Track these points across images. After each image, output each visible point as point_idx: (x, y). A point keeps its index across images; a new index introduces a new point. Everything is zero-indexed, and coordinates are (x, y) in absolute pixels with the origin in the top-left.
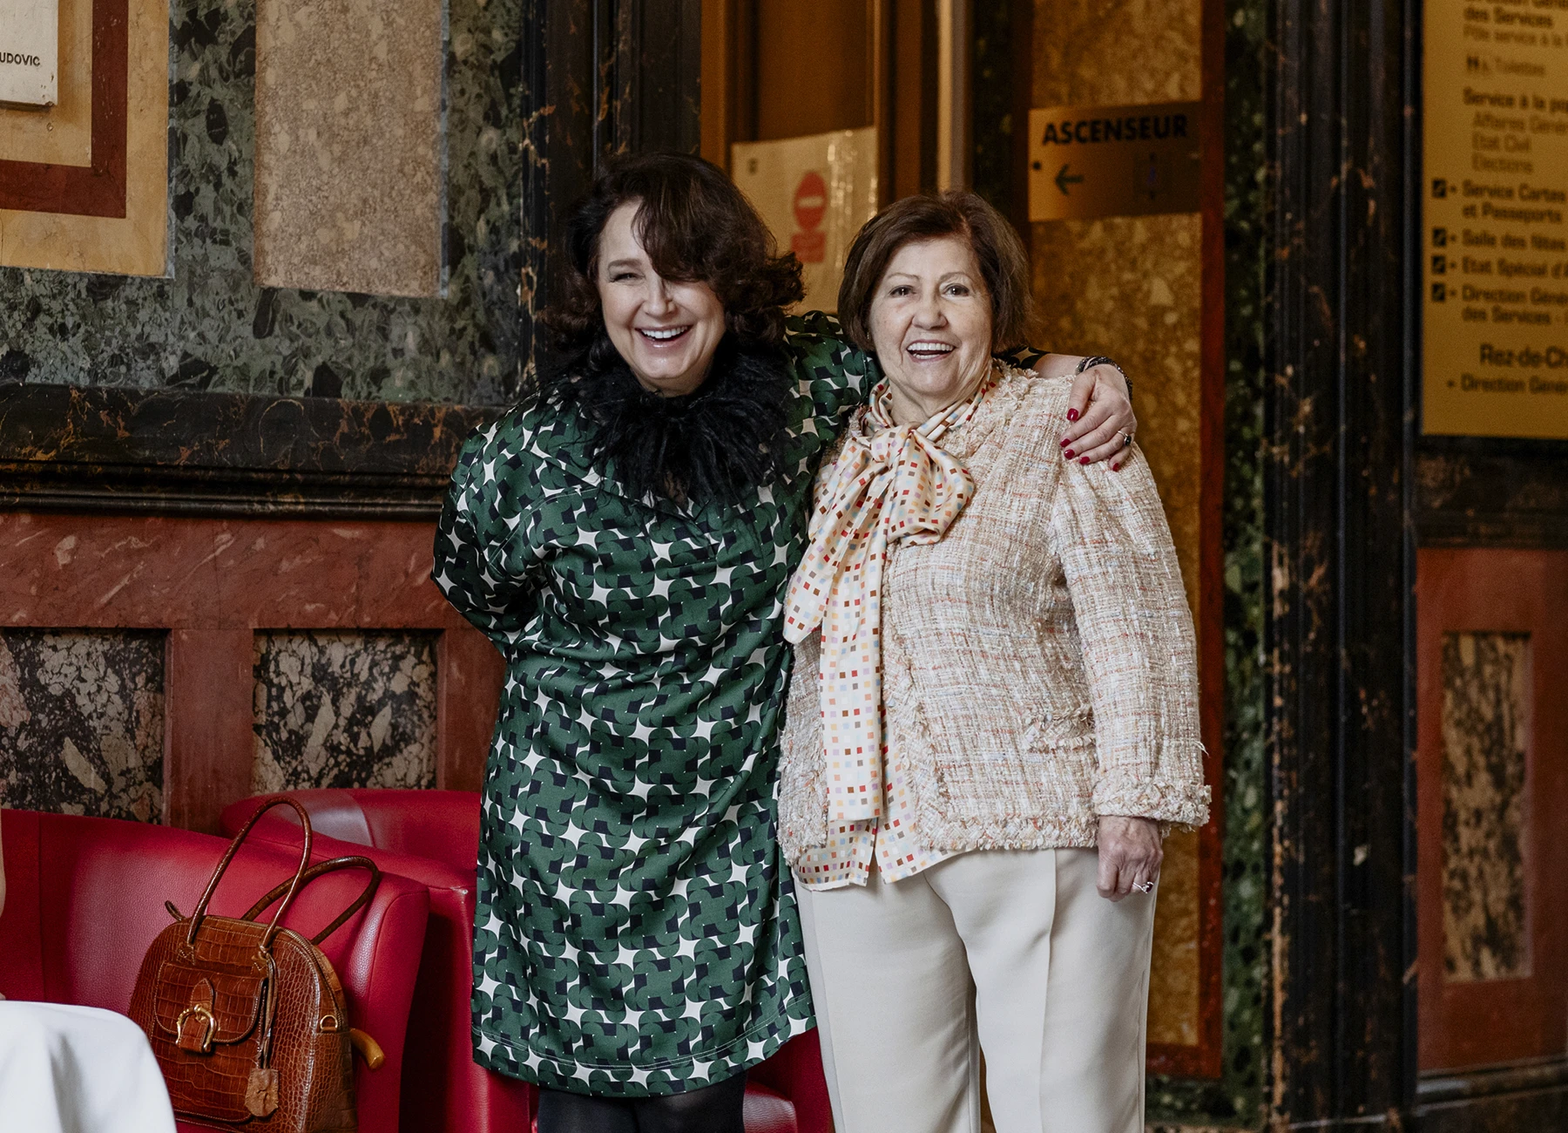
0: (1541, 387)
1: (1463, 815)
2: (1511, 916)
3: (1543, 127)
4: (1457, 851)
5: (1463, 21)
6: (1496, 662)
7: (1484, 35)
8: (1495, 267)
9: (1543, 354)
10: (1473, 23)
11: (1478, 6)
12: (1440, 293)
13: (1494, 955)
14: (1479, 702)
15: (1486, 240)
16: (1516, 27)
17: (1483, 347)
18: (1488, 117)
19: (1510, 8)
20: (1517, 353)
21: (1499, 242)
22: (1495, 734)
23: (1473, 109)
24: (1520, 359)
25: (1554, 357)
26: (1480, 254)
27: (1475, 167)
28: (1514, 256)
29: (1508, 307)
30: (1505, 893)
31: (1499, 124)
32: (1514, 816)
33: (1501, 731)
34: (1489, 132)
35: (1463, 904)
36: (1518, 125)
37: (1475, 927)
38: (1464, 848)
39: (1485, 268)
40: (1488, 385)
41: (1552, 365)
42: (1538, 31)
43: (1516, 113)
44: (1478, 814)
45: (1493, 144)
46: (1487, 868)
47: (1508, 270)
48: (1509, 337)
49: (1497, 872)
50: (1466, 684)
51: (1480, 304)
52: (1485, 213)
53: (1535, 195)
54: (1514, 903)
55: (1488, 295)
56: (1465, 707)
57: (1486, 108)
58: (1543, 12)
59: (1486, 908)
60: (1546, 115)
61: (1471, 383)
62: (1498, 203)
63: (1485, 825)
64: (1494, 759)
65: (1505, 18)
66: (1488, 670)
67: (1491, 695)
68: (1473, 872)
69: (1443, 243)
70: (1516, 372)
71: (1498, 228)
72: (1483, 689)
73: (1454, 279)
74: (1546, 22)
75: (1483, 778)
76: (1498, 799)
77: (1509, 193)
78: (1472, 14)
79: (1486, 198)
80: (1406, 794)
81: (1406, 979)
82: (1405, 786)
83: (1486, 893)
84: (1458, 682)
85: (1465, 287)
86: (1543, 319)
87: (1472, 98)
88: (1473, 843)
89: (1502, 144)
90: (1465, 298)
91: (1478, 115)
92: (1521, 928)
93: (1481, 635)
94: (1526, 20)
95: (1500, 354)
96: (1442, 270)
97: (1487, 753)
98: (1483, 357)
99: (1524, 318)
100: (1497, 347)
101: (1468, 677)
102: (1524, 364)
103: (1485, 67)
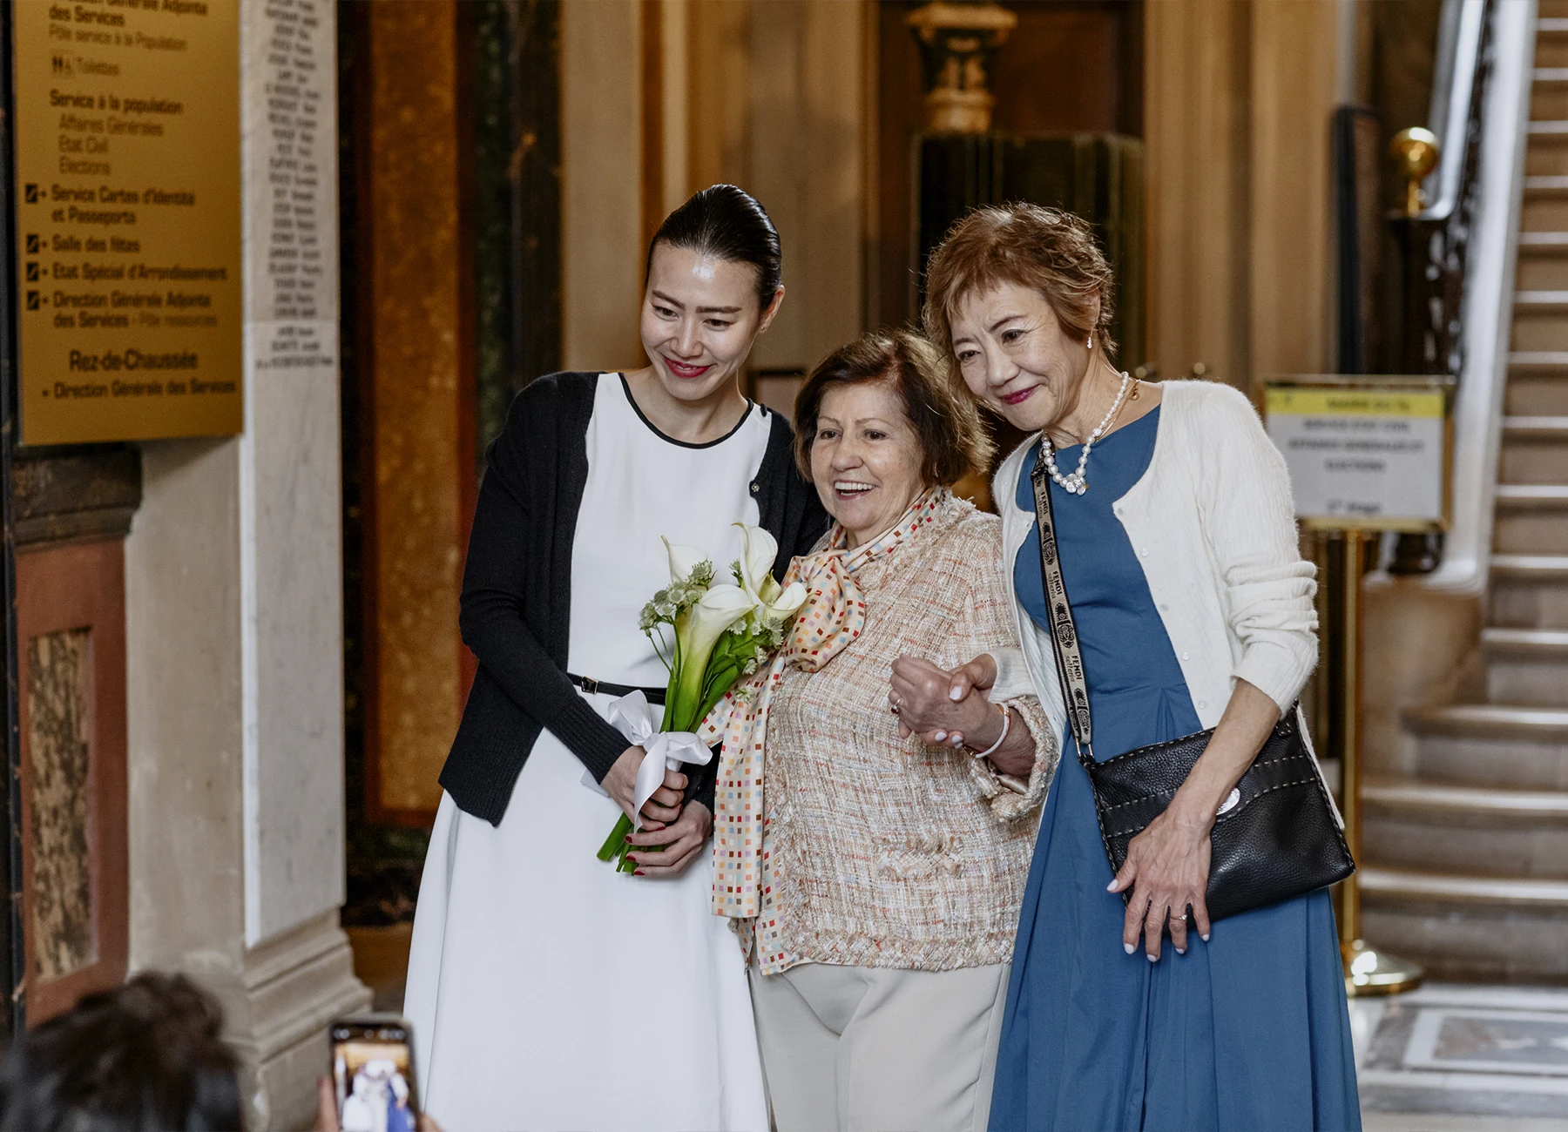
0: (121, 390)
1: (44, 817)
2: (81, 906)
3: (118, 128)
4: (41, 853)
5: (49, 21)
6: (65, 659)
7: (66, 34)
8: (80, 272)
9: (123, 357)
10: (58, 22)
11: (62, 5)
12: (34, 301)
13: (69, 948)
14: (54, 701)
15: (72, 245)
16: (93, 27)
17: (73, 353)
18: (72, 119)
19: (88, 7)
20: (101, 358)
21: (83, 246)
22: (65, 731)
23: (59, 111)
24: (103, 363)
25: (132, 360)
26: (69, 259)
27: (63, 172)
28: (97, 260)
29: (92, 311)
30: (76, 886)
31: (81, 126)
32: (80, 806)
33: (70, 725)
34: (74, 135)
35: (46, 904)
36: (97, 126)
37: (56, 925)
38: (46, 849)
39: (71, 273)
40: (77, 392)
41: (130, 368)
42: (111, 30)
43: (94, 114)
44: (55, 813)
45: (76, 146)
46: (63, 864)
47: (93, 274)
48: (95, 342)
49: (70, 863)
50: (44, 685)
51: (70, 311)
52: (71, 217)
53: (112, 197)
54: (83, 894)
55: (76, 301)
56: (43, 709)
57: (70, 110)
58: (115, 10)
59: (63, 904)
60: (119, 115)
61: (63, 391)
62: (83, 206)
63: (60, 821)
64: (66, 755)
65: (84, 17)
66: (60, 667)
67: (62, 692)
68: (53, 870)
69: (35, 250)
70: (102, 377)
71: (83, 232)
72: (56, 689)
73: (46, 286)
74: (118, 20)
75: (58, 775)
76: (69, 794)
77: (91, 196)
78: (57, 13)
79: (72, 202)
80: (11, 812)
81: (15, 997)
82: (11, 803)
83: (62, 889)
84: (38, 685)
85: (57, 293)
86: (122, 321)
87: (58, 100)
88: (52, 843)
89: (83, 145)
90: (57, 305)
91: (63, 117)
92: (88, 916)
93: (54, 635)
94: (102, 18)
95: (86, 359)
96: (35, 278)
97: (60, 750)
98: (73, 363)
99: (106, 321)
100: (84, 353)
101: (45, 678)
102: (107, 368)
103: (68, 67)
